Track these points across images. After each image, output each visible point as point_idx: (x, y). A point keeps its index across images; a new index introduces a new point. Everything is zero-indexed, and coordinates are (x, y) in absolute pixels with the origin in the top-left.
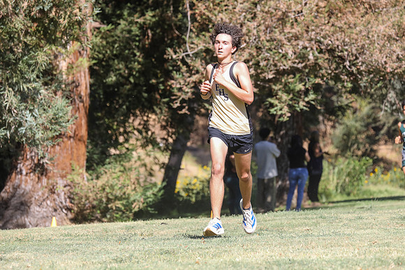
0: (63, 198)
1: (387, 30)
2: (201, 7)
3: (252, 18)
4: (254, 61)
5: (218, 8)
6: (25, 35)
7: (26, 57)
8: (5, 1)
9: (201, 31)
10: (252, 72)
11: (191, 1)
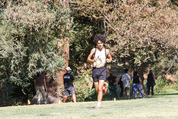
0: (59, 93)
1: (176, 34)
2: (109, 25)
4: (128, 45)
5: (116, 26)
6: (49, 35)
7: (49, 43)
8: (42, 22)
9: (110, 33)
10: (128, 48)
11: (106, 23)
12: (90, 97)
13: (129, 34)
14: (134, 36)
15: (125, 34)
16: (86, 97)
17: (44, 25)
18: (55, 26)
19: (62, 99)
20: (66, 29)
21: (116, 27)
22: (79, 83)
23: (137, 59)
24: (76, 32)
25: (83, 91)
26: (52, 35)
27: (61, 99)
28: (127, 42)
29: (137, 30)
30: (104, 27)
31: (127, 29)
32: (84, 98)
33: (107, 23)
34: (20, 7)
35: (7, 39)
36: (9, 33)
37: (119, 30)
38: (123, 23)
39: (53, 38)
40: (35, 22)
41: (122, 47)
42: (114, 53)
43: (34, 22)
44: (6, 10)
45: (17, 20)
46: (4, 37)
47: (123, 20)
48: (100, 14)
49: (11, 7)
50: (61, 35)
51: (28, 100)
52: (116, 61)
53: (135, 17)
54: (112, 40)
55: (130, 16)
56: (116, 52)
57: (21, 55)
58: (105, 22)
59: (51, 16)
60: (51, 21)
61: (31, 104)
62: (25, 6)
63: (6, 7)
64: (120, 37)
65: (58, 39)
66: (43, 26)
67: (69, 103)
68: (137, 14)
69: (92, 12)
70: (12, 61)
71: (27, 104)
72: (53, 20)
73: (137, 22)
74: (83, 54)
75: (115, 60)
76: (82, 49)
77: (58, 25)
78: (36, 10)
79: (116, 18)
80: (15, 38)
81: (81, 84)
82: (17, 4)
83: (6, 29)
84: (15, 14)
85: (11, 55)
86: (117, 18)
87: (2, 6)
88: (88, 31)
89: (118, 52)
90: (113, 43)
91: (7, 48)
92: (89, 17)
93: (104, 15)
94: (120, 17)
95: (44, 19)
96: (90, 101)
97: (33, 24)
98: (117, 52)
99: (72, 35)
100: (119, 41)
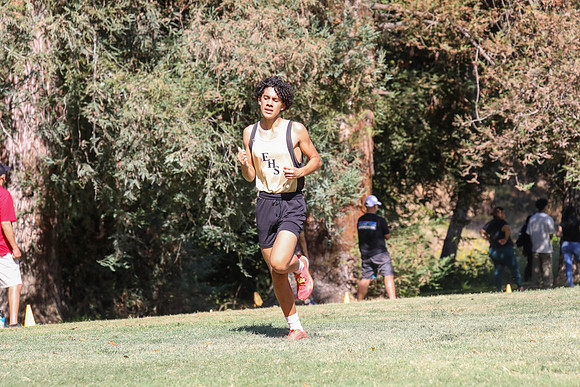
0: (346, 271)
2: (490, 72)
3: (544, 83)
4: (546, 128)
5: (508, 73)
6: (313, 103)
7: (315, 126)
8: (293, 67)
9: (491, 96)
10: (545, 139)
11: (480, 66)
12: (436, 283)
13: (548, 97)
14: (562, 104)
15: (536, 96)
16: (423, 284)
17: (299, 74)
18: (331, 77)
19: (354, 291)
20: (365, 85)
21: (509, 77)
22: (402, 243)
23: (572, 169)
24: (392, 94)
25: (414, 265)
26: (323, 102)
27: (350, 289)
28: (543, 121)
29: (572, 84)
30: (474, 78)
31: (541, 81)
32: (416, 285)
33: (483, 64)
34: (229, 25)
35: (193, 118)
36: (197, 101)
37: (518, 86)
38: (531, 65)
39: (326, 114)
40: (273, 67)
41: (528, 135)
42: (505, 151)
43: (269, 66)
44: (187, 31)
45: (219, 62)
46: (184, 110)
47: (530, 57)
48: (463, 42)
49: (202, 24)
50: (350, 103)
51: (256, 294)
52: (512, 177)
53: (565, 47)
54: (496, 117)
55: (550, 43)
56: (510, 149)
57: (233, 163)
58: (476, 62)
59: (319, 48)
60: (319, 64)
61: (263, 306)
62: (242, 21)
63: (187, 25)
64: (521, 106)
65: (342, 113)
66: (296, 78)
67: (373, 301)
68: (572, 38)
69: (440, 34)
70: (209, 182)
71: (251, 304)
72: (326, 60)
73: (571, 60)
74: (414, 159)
75: (509, 173)
76: (410, 144)
77: (341, 75)
78: (276, 30)
79: (510, 50)
80: (217, 114)
81: (408, 244)
82: (221, 14)
83: (190, 89)
84: (215, 45)
85: (205, 164)
86: (514, 50)
87: (176, 21)
88: (428, 89)
89: (518, 150)
90: (501, 124)
91: (192, 144)
92: (430, 48)
93: (474, 43)
94: (522, 47)
95: (299, 57)
96: (436, 295)
97: (267, 72)
98: (515, 150)
99: (380, 102)
100: (520, 118)
